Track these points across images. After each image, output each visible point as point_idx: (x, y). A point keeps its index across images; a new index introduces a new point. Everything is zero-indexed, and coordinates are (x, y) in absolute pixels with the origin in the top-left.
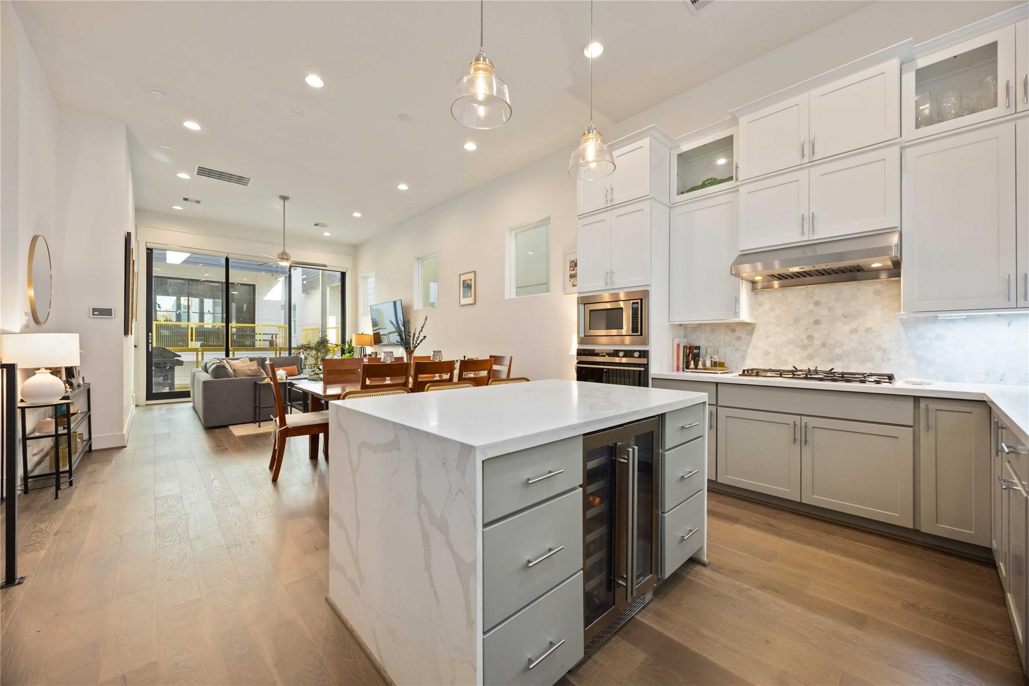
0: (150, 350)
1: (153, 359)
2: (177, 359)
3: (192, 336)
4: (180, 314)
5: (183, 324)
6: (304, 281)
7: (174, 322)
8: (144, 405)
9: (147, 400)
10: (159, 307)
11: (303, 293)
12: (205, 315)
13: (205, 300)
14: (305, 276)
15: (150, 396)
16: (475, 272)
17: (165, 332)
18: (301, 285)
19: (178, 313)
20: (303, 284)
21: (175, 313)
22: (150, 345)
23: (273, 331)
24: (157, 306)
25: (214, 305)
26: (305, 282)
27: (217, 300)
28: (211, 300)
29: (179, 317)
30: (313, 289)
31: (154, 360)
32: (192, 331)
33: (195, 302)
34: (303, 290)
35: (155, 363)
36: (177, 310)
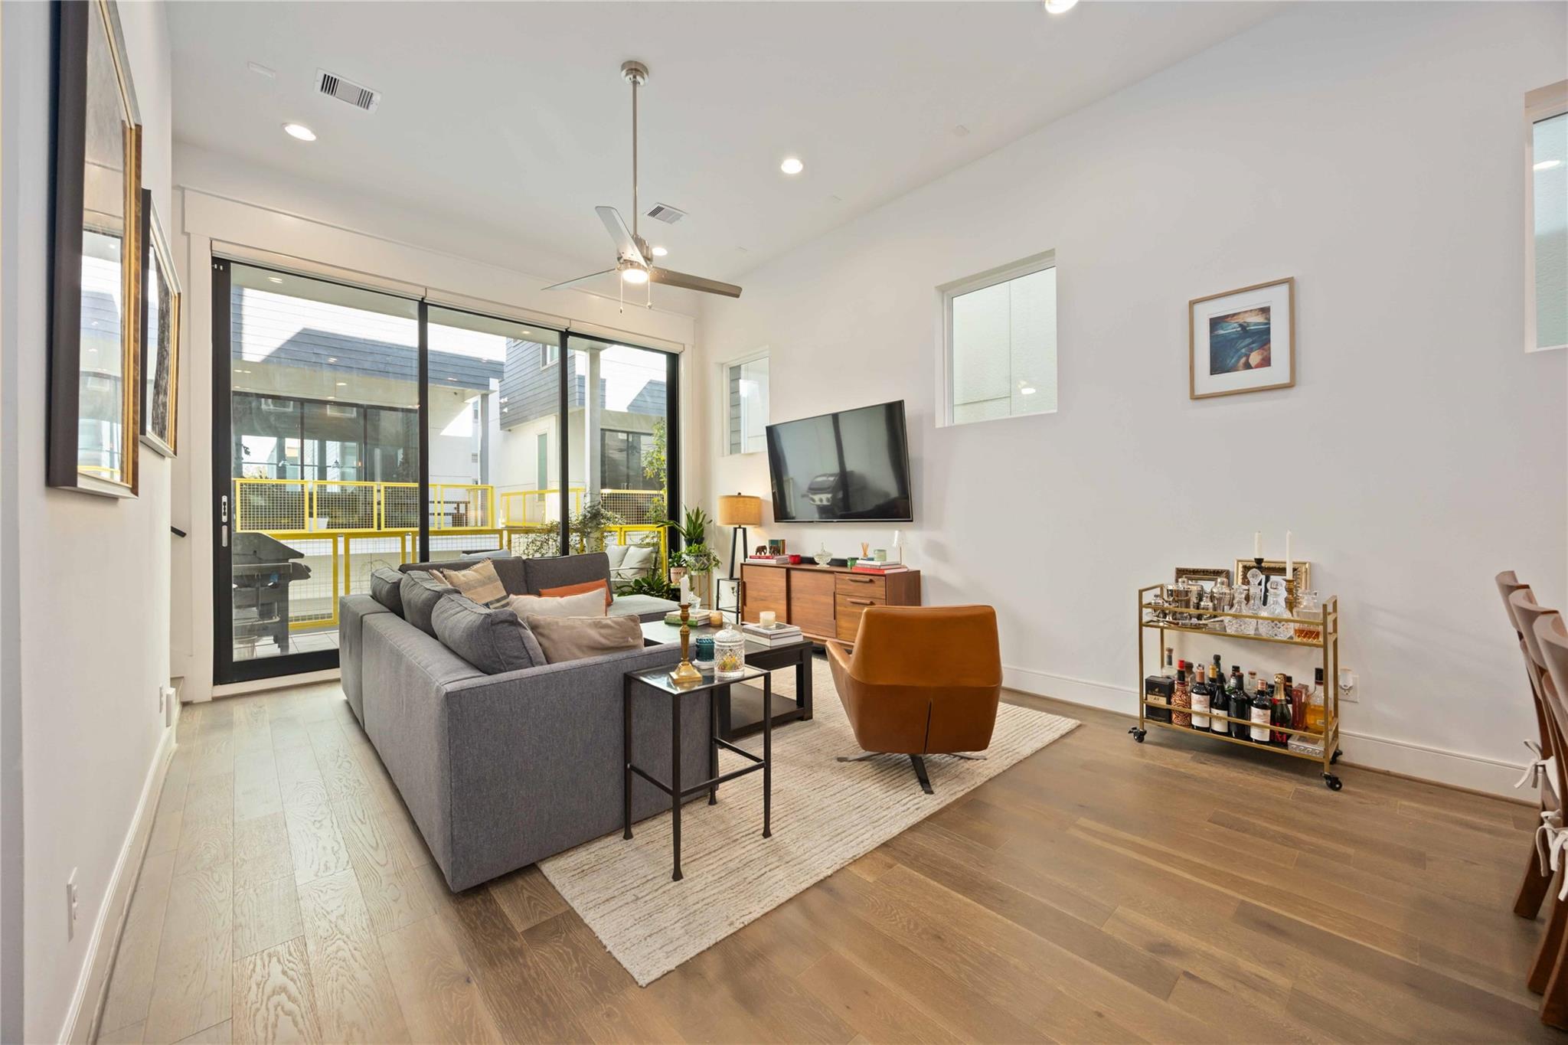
0: (225, 543)
1: (233, 566)
2: (293, 563)
3: (311, 507)
4: (284, 467)
5: (292, 484)
6: (504, 408)
7: (274, 480)
8: (210, 699)
9: (215, 684)
10: (247, 453)
11: (501, 429)
12: (328, 469)
13: (328, 443)
14: (506, 400)
15: (226, 670)
16: (1289, 281)
17: (258, 500)
18: (498, 416)
19: (280, 465)
20: (502, 413)
21: (275, 466)
22: (225, 529)
23: (459, 495)
24: (243, 449)
25: (344, 453)
26: (506, 410)
27: (348, 444)
28: (338, 444)
29: (282, 473)
30: (524, 421)
31: (237, 567)
32: (311, 499)
33: (311, 445)
34: (501, 425)
35: (236, 577)
36: (279, 461)
